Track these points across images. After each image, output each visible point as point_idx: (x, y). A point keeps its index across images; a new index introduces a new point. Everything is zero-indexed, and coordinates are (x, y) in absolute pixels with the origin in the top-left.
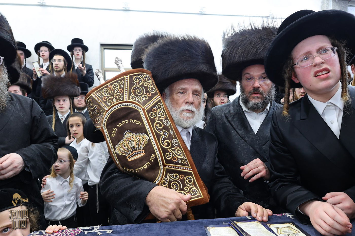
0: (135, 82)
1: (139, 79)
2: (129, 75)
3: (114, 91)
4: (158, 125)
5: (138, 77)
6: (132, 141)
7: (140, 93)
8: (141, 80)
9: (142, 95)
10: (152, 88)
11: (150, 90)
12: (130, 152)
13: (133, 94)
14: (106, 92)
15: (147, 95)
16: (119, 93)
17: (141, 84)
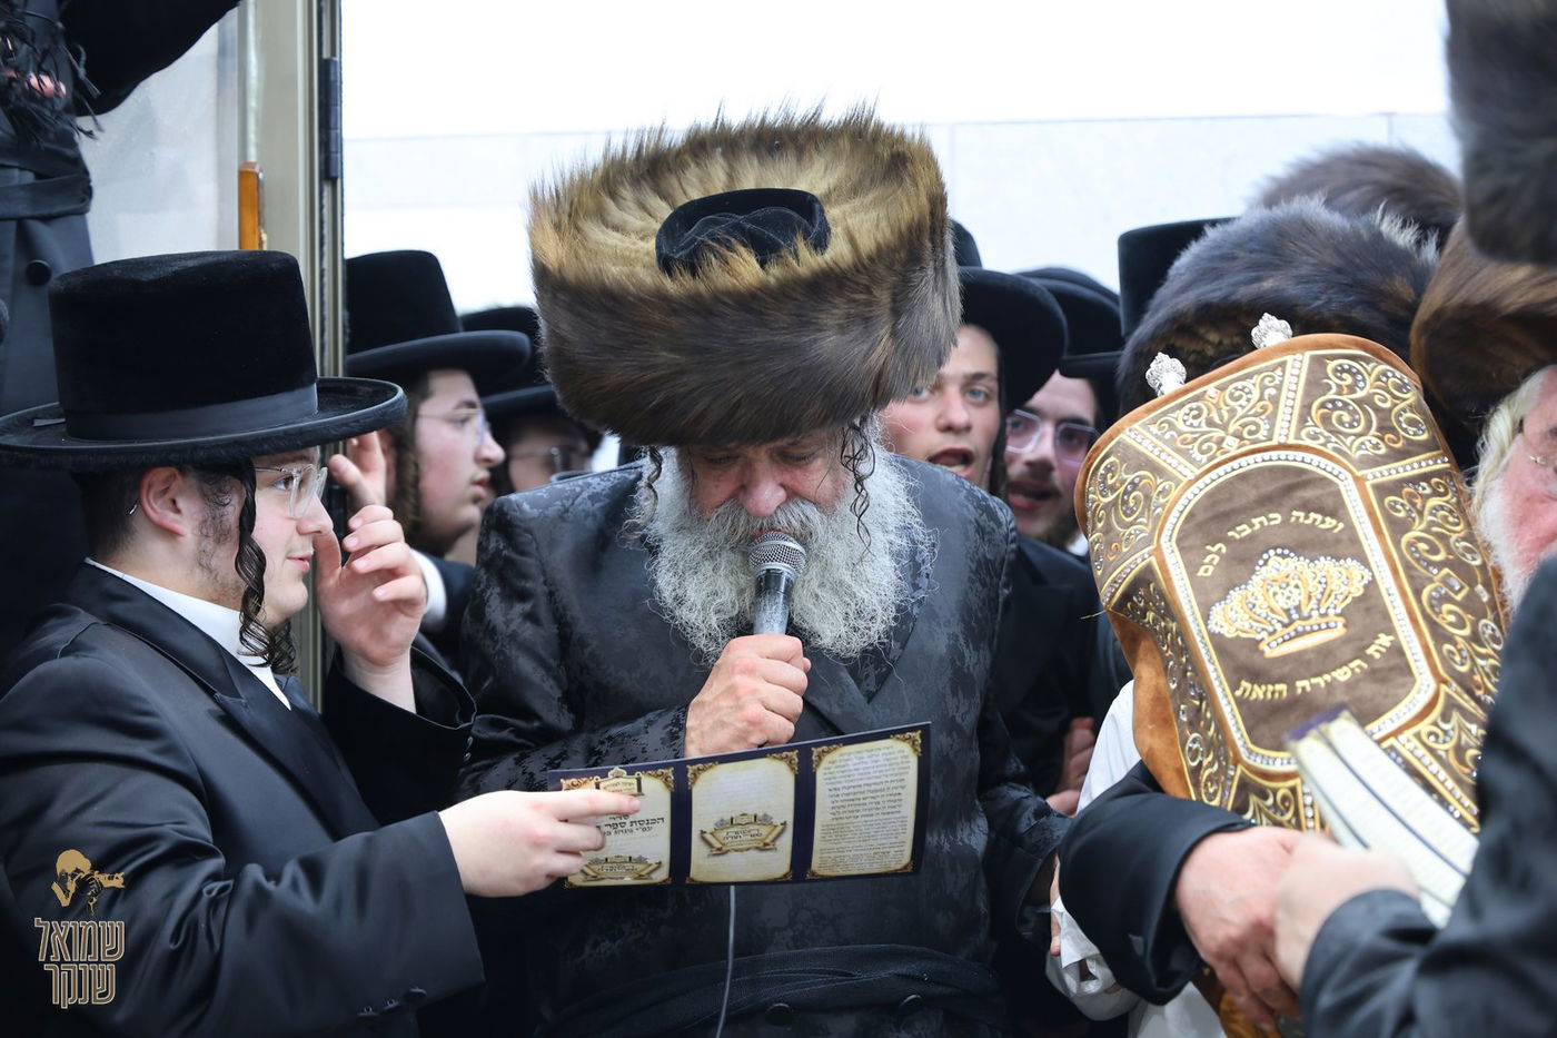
0: (1333, 381)
1: (1353, 375)
2: (1309, 354)
3: (1232, 412)
4: (1423, 546)
5: (1351, 367)
6: (1291, 588)
7: (1352, 426)
8: (1364, 380)
9: (1358, 435)
10: (1412, 422)
11: (1404, 426)
12: (1278, 627)
13: (1319, 423)
14: (1195, 417)
15: (1382, 439)
16: (1255, 415)
17: (1360, 394)
